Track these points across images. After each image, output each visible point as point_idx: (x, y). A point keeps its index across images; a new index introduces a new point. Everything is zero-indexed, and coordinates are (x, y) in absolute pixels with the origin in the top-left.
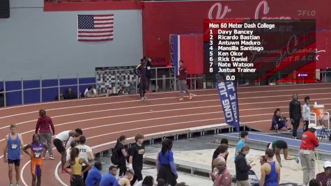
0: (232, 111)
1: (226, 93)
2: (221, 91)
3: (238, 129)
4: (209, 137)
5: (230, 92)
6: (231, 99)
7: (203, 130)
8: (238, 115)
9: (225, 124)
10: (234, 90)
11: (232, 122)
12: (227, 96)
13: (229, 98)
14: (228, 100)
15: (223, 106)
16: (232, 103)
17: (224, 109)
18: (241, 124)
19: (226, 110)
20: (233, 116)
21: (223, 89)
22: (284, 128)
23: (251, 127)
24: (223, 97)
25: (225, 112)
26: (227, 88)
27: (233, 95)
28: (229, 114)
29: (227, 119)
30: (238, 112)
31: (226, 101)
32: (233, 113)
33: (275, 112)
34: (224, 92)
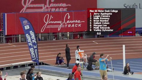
0: (35, 54)
1: (32, 45)
2: (29, 44)
3: (38, 64)
4: (22, 68)
5: (34, 44)
6: (35, 48)
7: (19, 65)
8: (38, 56)
9: (31, 61)
10: (36, 43)
11: (35, 60)
12: (32, 46)
13: (33, 47)
14: (33, 48)
15: (30, 51)
16: (35, 50)
17: (31, 53)
18: (40, 61)
19: (32, 54)
20: (36, 57)
21: (30, 42)
22: (62, 63)
23: (45, 63)
24: (30, 47)
25: (31, 55)
26: (32, 42)
27: (35, 45)
28: (33, 56)
29: (32, 58)
30: (38, 54)
31: (31, 49)
32: (36, 55)
33: (58, 55)
34: (31, 44)
